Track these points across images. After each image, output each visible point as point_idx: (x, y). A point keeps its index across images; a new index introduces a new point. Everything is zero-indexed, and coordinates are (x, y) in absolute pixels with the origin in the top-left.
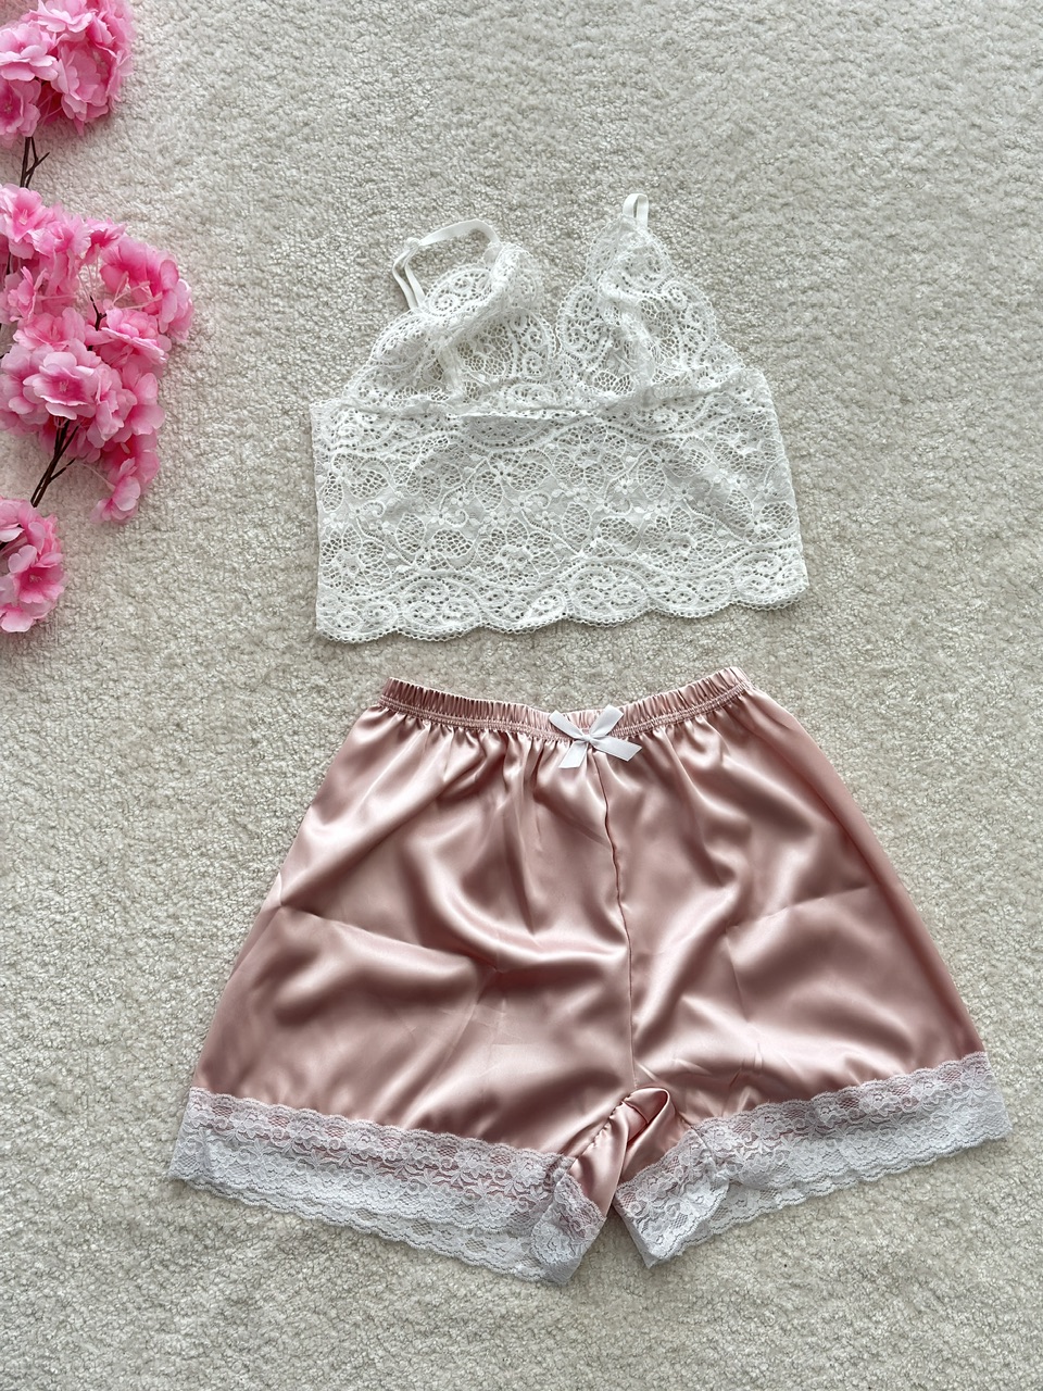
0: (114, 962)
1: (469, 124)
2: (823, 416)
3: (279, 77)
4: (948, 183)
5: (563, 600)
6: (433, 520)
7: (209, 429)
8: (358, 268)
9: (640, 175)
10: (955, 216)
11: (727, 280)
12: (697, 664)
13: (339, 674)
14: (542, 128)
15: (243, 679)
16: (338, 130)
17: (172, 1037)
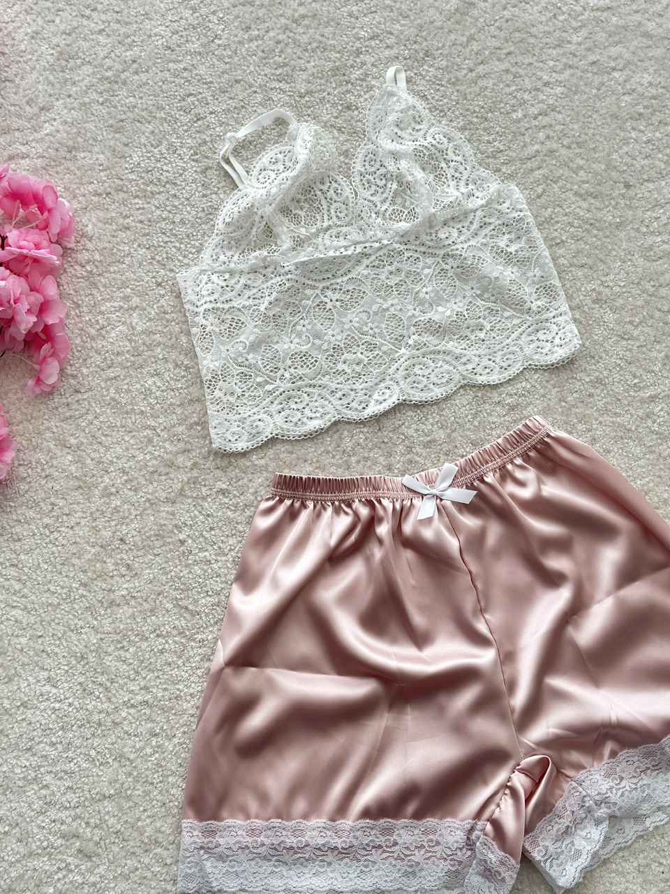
0: (106, 732)
1: (257, 38)
2: (567, 211)
3: (107, 30)
4: (629, 14)
5: (395, 388)
6: (286, 346)
7: (103, 308)
8: (193, 164)
9: (395, 51)
10: (639, 38)
11: (475, 120)
12: (507, 418)
13: (237, 477)
14: (313, 31)
15: (164, 495)
16: (159, 61)
17: (161, 782)
